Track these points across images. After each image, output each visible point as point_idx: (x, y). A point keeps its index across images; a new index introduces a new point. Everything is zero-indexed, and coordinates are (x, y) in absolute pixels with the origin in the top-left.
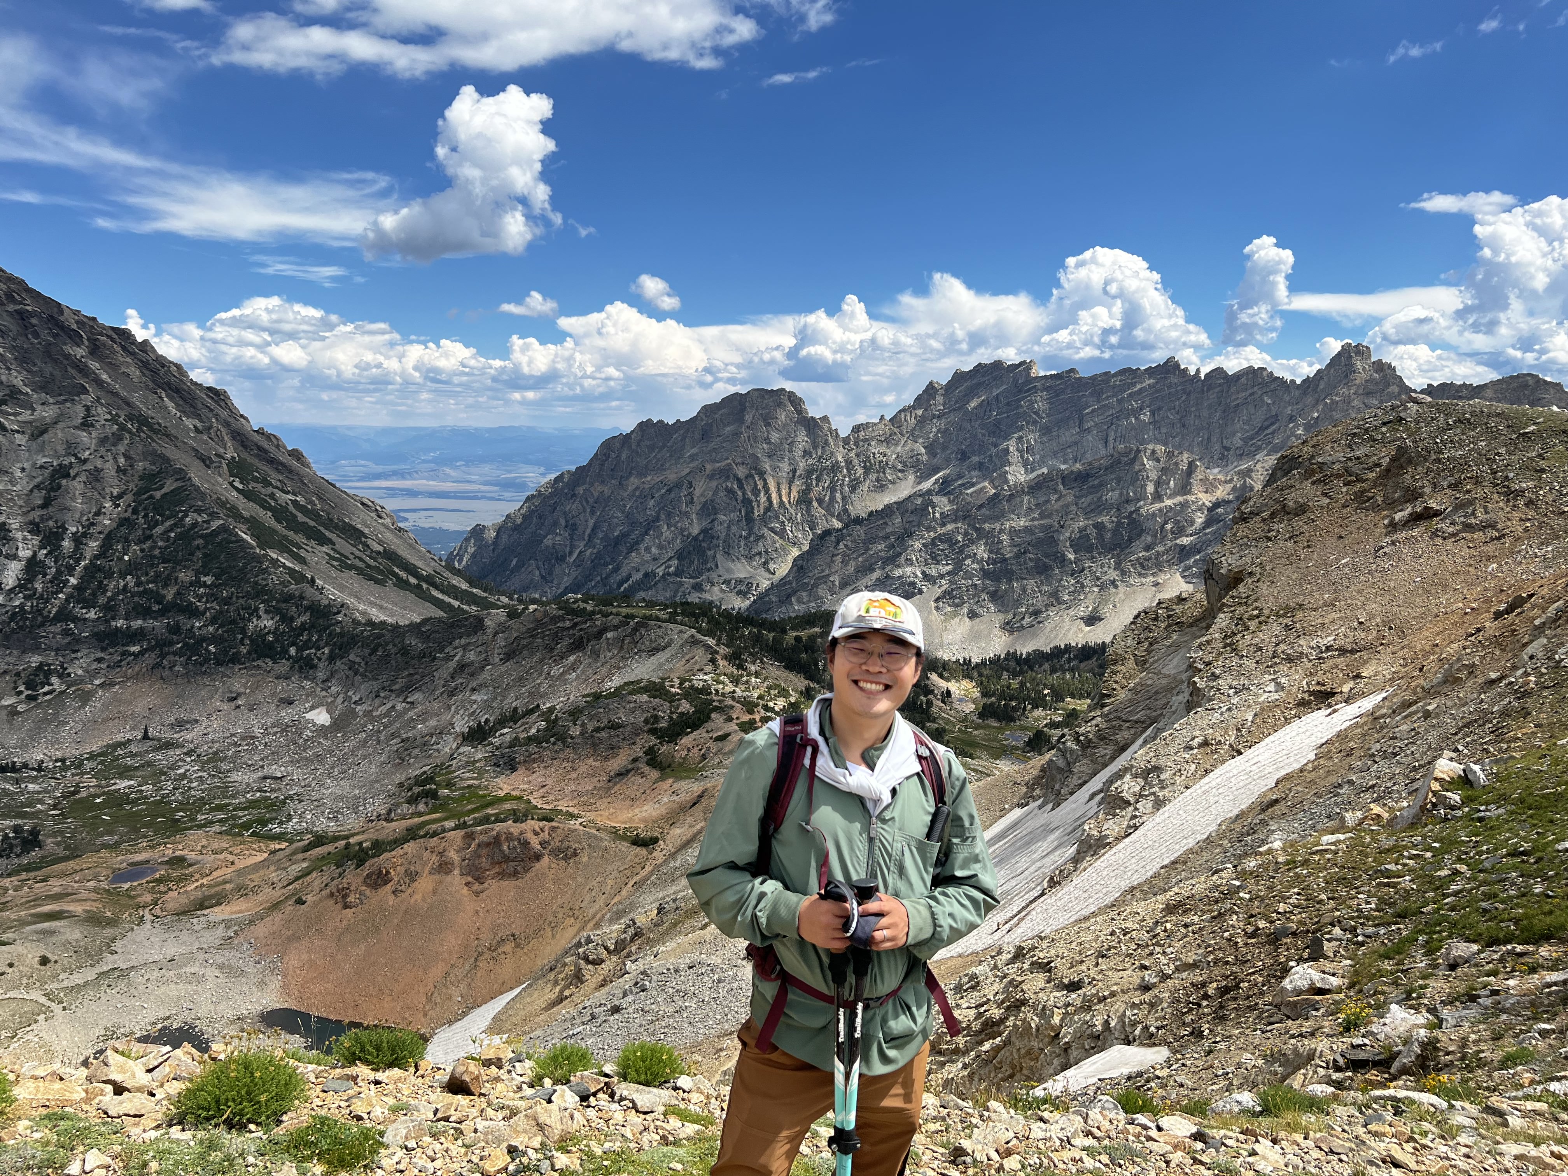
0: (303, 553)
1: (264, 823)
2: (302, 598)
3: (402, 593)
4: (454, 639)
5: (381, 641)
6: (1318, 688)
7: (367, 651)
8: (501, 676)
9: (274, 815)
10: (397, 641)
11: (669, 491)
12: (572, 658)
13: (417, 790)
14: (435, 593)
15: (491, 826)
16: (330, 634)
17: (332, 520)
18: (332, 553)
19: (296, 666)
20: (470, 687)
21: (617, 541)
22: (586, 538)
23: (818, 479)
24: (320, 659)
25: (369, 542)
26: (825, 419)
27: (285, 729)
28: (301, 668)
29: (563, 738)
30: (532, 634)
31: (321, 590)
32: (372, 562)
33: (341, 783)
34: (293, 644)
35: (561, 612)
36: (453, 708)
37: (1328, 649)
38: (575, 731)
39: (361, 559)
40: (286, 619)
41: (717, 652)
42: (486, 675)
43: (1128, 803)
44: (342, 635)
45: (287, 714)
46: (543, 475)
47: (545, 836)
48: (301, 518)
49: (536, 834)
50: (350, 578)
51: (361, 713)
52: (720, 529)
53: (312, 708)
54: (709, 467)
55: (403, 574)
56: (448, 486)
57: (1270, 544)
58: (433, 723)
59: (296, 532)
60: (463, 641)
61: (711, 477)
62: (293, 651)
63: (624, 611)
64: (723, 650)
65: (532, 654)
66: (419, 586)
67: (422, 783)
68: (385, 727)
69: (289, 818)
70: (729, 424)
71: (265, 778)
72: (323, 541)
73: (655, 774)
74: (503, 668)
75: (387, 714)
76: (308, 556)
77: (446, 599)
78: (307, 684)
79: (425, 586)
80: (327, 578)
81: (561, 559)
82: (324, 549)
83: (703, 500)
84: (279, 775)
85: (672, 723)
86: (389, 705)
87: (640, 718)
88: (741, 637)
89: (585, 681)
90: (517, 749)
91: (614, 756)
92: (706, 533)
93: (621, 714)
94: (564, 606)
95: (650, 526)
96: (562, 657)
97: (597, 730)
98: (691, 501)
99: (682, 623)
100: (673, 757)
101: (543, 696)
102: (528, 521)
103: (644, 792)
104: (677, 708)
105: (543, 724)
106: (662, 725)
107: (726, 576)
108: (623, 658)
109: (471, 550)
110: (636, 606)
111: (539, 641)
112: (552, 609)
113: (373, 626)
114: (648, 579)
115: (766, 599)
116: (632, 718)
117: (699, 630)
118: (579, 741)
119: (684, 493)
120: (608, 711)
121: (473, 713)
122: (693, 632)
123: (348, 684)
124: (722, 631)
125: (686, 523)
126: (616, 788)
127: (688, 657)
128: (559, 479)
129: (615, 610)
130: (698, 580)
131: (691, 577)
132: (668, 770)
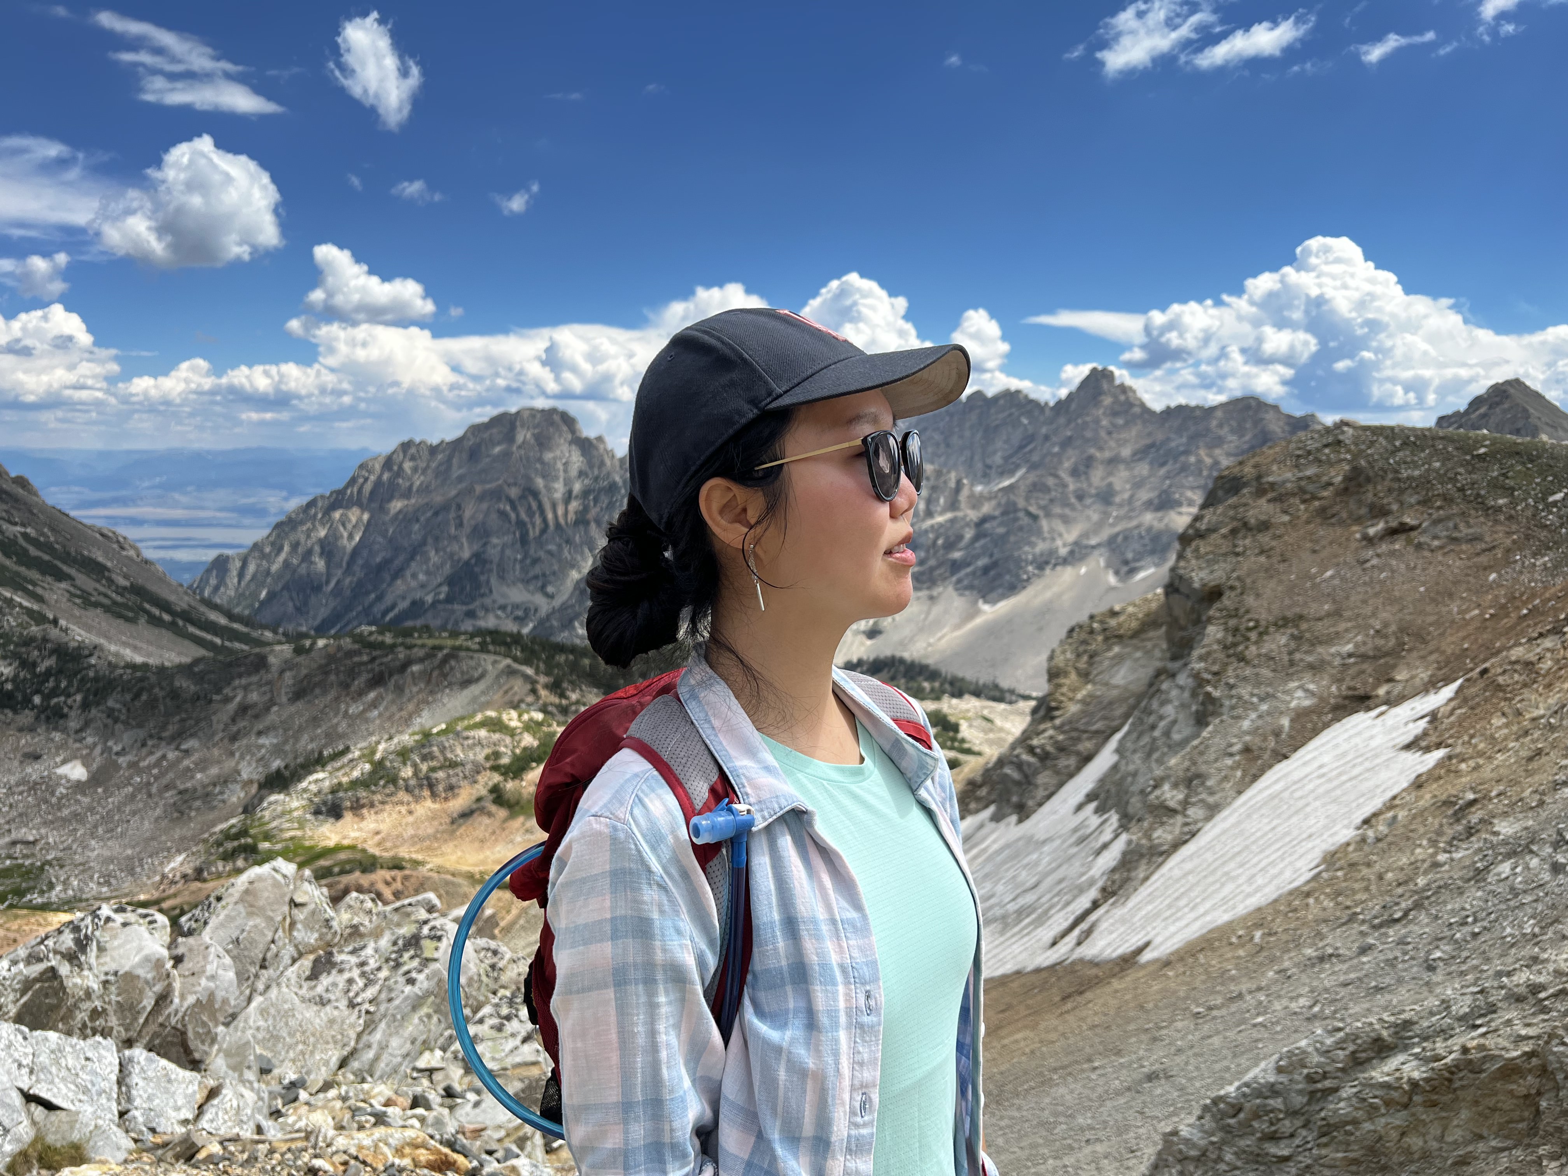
0: (39, 591)
1: (20, 893)
2: (45, 640)
3: (157, 631)
4: (232, 679)
5: (145, 684)
6: (1350, 693)
7: (128, 697)
8: (291, 717)
9: (32, 884)
10: (164, 684)
11: (436, 514)
12: (372, 695)
13: (230, 845)
14: (191, 629)
15: (337, 879)
16: (82, 680)
17: (68, 554)
18: (72, 589)
19: (43, 716)
20: (255, 729)
21: (380, 568)
22: (344, 564)
23: (596, 500)
24: (71, 707)
25: (114, 576)
26: (600, 439)
27: (33, 787)
28: (48, 718)
29: (393, 780)
30: (324, 670)
31: (66, 631)
32: (119, 599)
33: (109, 843)
34: (37, 692)
35: (356, 646)
36: (237, 755)
37: (1350, 655)
38: (407, 772)
39: (106, 596)
40: (26, 664)
41: (536, 682)
42: (274, 716)
43: (1173, 812)
44: (96, 679)
45: (34, 771)
46: (286, 499)
47: (398, 885)
48: (33, 551)
49: (388, 883)
50: (96, 616)
51: (124, 765)
52: (493, 553)
53: (64, 762)
54: (478, 489)
55: (156, 612)
56: (178, 513)
57: (1240, 559)
58: (214, 771)
59: (29, 567)
60: (244, 681)
61: (481, 498)
62: (37, 700)
63: (430, 642)
64: (543, 679)
65: (325, 692)
66: (173, 624)
67: (237, 837)
68: (156, 778)
69: (51, 886)
70: (499, 443)
71: (14, 843)
72: (60, 576)
73: (502, 813)
74: (293, 709)
75: (158, 764)
76: (46, 595)
77: (209, 637)
78: (57, 736)
79: (180, 623)
80: (71, 618)
81: (317, 589)
82: (63, 585)
83: (473, 522)
84: (31, 838)
85: (516, 758)
86: (159, 754)
87: (480, 755)
88: (558, 665)
89: (390, 718)
90: (341, 794)
91: (455, 796)
92: (479, 557)
93: (459, 751)
94: (359, 639)
95: (416, 551)
96: (361, 693)
97: (433, 770)
98: (460, 525)
99: (495, 653)
100: (520, 794)
101: (342, 736)
102: (281, 549)
103: (494, 833)
104: (519, 742)
105: (368, 767)
106: (505, 760)
107: (501, 601)
108: (432, 692)
109: (213, 581)
110: (440, 637)
111: (333, 677)
112: (347, 643)
113: (133, 667)
114: (417, 607)
115: (547, 624)
116: (471, 755)
117: (515, 659)
118: (412, 782)
119: (452, 515)
120: (443, 749)
121: (262, 759)
122: (508, 661)
123: (107, 733)
124: (539, 659)
125: (455, 547)
126: (462, 830)
127: (505, 688)
128: (312, 504)
129: (419, 642)
130: (471, 607)
131: (464, 603)
132: (517, 808)
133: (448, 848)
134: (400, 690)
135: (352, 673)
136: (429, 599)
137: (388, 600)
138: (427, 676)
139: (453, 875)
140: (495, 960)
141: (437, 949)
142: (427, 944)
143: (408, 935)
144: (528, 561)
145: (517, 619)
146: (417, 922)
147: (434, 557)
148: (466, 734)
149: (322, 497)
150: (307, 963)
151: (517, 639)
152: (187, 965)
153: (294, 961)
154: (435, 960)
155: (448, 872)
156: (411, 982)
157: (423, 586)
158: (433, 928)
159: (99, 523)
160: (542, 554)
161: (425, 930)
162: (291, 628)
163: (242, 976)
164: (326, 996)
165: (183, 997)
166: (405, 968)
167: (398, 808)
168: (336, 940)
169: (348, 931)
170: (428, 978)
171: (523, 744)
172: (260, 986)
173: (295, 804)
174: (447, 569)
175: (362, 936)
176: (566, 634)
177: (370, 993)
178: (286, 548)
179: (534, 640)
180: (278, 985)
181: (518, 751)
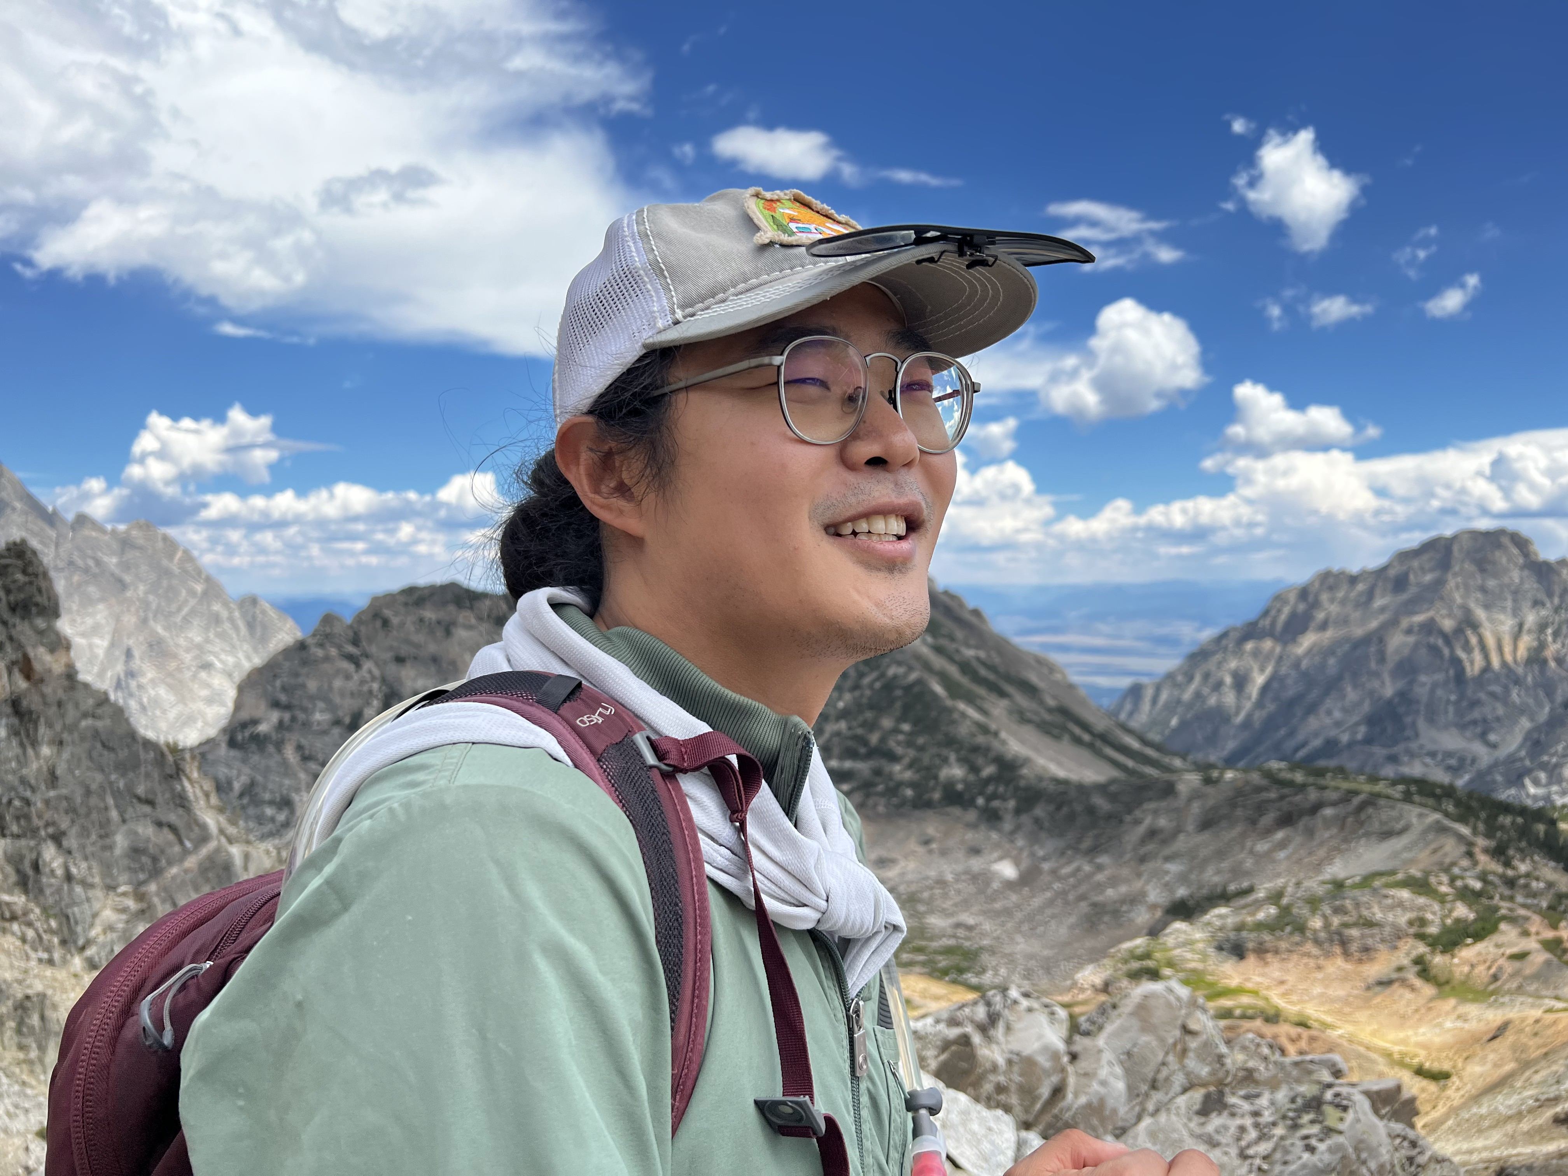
0: (986, 705)
2: (988, 749)
3: (1077, 749)
4: (1143, 802)
5: (1066, 798)
7: (1052, 808)
8: (1197, 846)
9: (969, 964)
10: (1082, 800)
11: (1355, 648)
14: (1108, 750)
15: (1236, 1021)
16: (1016, 787)
17: (1010, 675)
18: (1011, 706)
19: (984, 816)
20: (1162, 854)
21: (1292, 703)
22: (1255, 698)
23: (1556, 634)
24: (1006, 811)
25: (1044, 697)
26: (1562, 561)
27: (974, 878)
28: (988, 819)
30: (1231, 803)
31: (1004, 743)
32: (1048, 717)
33: (1031, 941)
34: (981, 793)
35: (1265, 782)
36: (1145, 876)
39: (1038, 714)
40: (974, 769)
41: (1473, 844)
42: (1181, 843)
44: (1027, 789)
45: (976, 864)
47: (1303, 1044)
48: (983, 672)
49: (1292, 1040)
50: (1029, 733)
51: (1047, 870)
52: (1421, 692)
53: (1001, 858)
54: (1406, 621)
55: (1077, 731)
56: (1100, 642)
59: (979, 685)
60: (1153, 805)
61: (1409, 631)
62: (980, 801)
63: (1345, 785)
64: (1482, 842)
65: (1231, 826)
66: (1092, 744)
67: (1142, 958)
68: (1072, 887)
69: (984, 971)
71: (958, 925)
73: (1428, 990)
74: (1199, 838)
76: (991, 710)
77: (1123, 759)
78: (994, 836)
79: (1099, 743)
80: (1009, 731)
81: (1226, 721)
82: (1005, 702)
83: (1397, 657)
84: (970, 924)
86: (1075, 865)
87: (1403, 919)
88: (1502, 827)
89: (1299, 861)
90: (1244, 934)
91: (1371, 960)
92: (1404, 696)
93: (1376, 909)
94: (1269, 775)
95: (1333, 686)
96: (1268, 832)
97: (1346, 925)
98: (1382, 658)
99: (1422, 805)
100: (1450, 972)
101: (1247, 874)
102: (1191, 679)
103: (1417, 1011)
104: (1451, 911)
105: (1273, 910)
106: (1433, 930)
107: (1430, 747)
108: (1346, 840)
109: (1128, 707)
110: (1355, 780)
111: (1239, 812)
112: (1256, 777)
113: (1057, 781)
114: (1331, 747)
115: (1488, 778)
116: (1390, 917)
117: (1447, 815)
118: (1323, 935)
119: (1373, 649)
120: (1357, 905)
121: (1166, 885)
122: (1437, 816)
123: (1033, 839)
124: (1478, 818)
125: (1376, 684)
126: (1378, 1000)
127: (1433, 846)
128: (1224, 635)
129: (1333, 783)
130: (1395, 750)
131: (1384, 746)
132: (1447, 988)
133: (1362, 1016)
134: (1310, 833)
135: (1261, 809)
136: (1345, 738)
137: (1300, 737)
138: (1341, 822)
139: (1368, 1048)
140: (1414, 1152)
141: (1341, 1119)
142: (1329, 1110)
143: (1309, 1095)
144: (1464, 704)
145: (1449, 768)
146: (1319, 1082)
147: (1352, 694)
148: (1385, 891)
149: (1235, 629)
150: (1198, 1095)
151: (1449, 792)
152: (1083, 1064)
153: (1185, 1090)
154: (1340, 1133)
155: (1361, 1044)
156: (1311, 1149)
157: (1338, 724)
158: (1337, 1095)
159: (1035, 650)
160: (1482, 696)
161: (1329, 1095)
162: (1199, 756)
163: (1132, 1092)
164: (1217, 1137)
165: (1076, 1095)
166: (1304, 1132)
167: (1305, 960)
168: (1229, 1079)
169: (1241, 1074)
170: (1330, 1150)
171: (1455, 914)
172: (1151, 1106)
173: (1198, 935)
174: (1366, 707)
175: (1256, 1082)
176: (1513, 791)
177: (1264, 1148)
178: (1198, 679)
179: (1470, 795)
180: (1168, 1110)
181: (1449, 921)
